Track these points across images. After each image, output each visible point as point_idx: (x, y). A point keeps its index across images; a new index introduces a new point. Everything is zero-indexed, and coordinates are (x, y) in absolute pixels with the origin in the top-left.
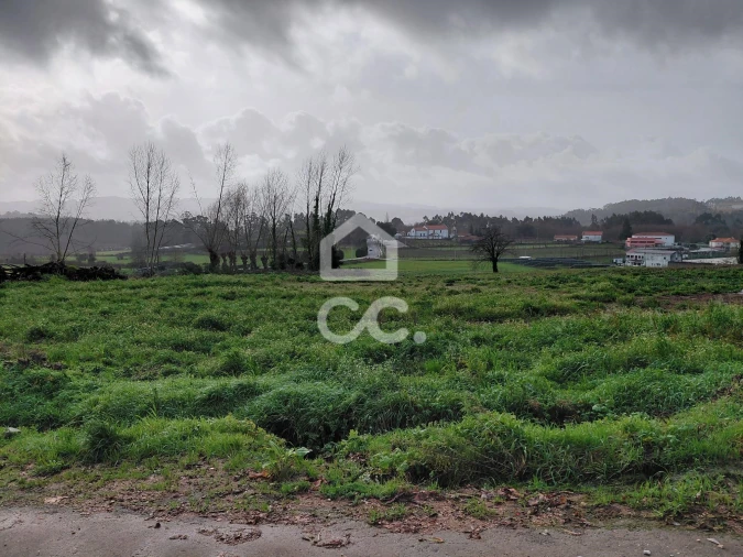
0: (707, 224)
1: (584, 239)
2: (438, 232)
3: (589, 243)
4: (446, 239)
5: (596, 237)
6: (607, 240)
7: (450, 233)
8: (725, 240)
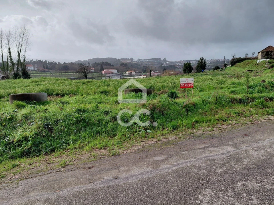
0: (123, 66)
2: (29, 67)
6: (96, 71)
7: (34, 68)
8: (131, 71)
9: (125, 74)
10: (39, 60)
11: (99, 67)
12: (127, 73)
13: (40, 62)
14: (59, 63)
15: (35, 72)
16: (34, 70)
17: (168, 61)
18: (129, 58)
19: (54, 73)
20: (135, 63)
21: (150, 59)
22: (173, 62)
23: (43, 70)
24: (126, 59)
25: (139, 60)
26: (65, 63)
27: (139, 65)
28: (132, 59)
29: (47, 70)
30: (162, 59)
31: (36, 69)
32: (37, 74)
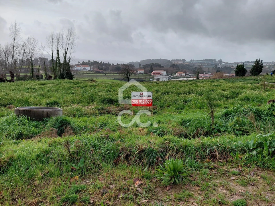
0: (174, 68)
1: (138, 72)
2: (86, 68)
3: (140, 73)
4: (89, 71)
5: (142, 71)
6: (145, 73)
7: (90, 69)
8: (181, 73)
9: (175, 76)
10: (95, 61)
11: (149, 69)
12: (177, 74)
13: (96, 63)
14: (113, 64)
15: (90, 72)
16: (90, 71)
17: (224, 62)
18: (181, 59)
19: (107, 74)
20: (187, 64)
21: (204, 60)
22: (230, 64)
23: (97, 71)
24: (178, 60)
25: (192, 61)
26: (118, 64)
27: (191, 66)
28: (184, 60)
29: (101, 70)
30: (217, 60)
31: (91, 70)
32: (92, 75)
